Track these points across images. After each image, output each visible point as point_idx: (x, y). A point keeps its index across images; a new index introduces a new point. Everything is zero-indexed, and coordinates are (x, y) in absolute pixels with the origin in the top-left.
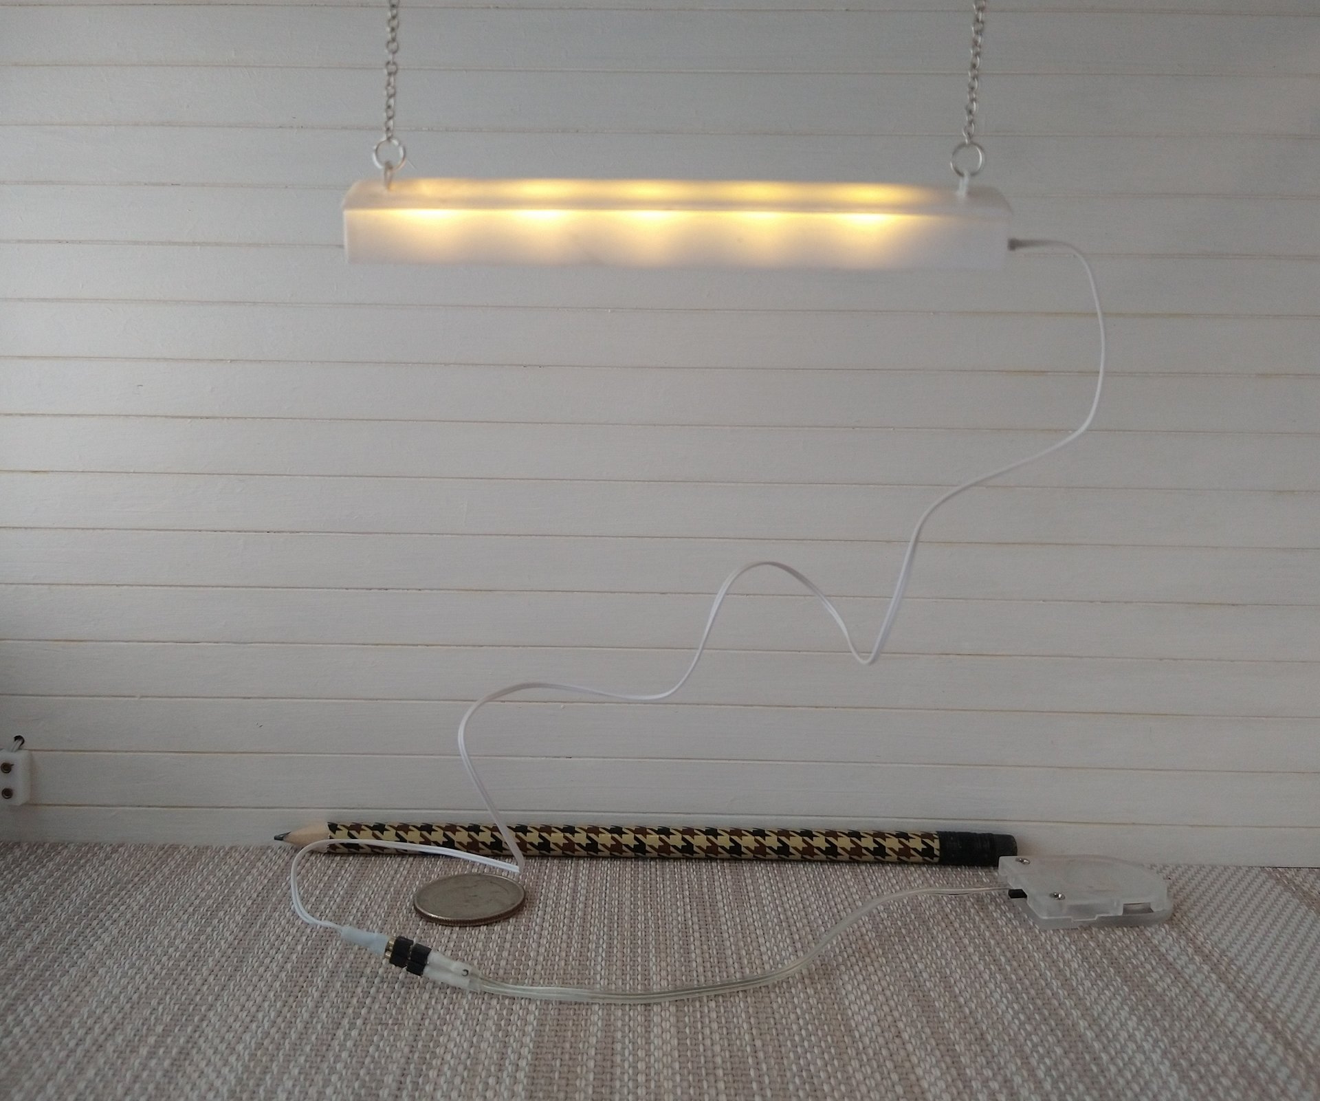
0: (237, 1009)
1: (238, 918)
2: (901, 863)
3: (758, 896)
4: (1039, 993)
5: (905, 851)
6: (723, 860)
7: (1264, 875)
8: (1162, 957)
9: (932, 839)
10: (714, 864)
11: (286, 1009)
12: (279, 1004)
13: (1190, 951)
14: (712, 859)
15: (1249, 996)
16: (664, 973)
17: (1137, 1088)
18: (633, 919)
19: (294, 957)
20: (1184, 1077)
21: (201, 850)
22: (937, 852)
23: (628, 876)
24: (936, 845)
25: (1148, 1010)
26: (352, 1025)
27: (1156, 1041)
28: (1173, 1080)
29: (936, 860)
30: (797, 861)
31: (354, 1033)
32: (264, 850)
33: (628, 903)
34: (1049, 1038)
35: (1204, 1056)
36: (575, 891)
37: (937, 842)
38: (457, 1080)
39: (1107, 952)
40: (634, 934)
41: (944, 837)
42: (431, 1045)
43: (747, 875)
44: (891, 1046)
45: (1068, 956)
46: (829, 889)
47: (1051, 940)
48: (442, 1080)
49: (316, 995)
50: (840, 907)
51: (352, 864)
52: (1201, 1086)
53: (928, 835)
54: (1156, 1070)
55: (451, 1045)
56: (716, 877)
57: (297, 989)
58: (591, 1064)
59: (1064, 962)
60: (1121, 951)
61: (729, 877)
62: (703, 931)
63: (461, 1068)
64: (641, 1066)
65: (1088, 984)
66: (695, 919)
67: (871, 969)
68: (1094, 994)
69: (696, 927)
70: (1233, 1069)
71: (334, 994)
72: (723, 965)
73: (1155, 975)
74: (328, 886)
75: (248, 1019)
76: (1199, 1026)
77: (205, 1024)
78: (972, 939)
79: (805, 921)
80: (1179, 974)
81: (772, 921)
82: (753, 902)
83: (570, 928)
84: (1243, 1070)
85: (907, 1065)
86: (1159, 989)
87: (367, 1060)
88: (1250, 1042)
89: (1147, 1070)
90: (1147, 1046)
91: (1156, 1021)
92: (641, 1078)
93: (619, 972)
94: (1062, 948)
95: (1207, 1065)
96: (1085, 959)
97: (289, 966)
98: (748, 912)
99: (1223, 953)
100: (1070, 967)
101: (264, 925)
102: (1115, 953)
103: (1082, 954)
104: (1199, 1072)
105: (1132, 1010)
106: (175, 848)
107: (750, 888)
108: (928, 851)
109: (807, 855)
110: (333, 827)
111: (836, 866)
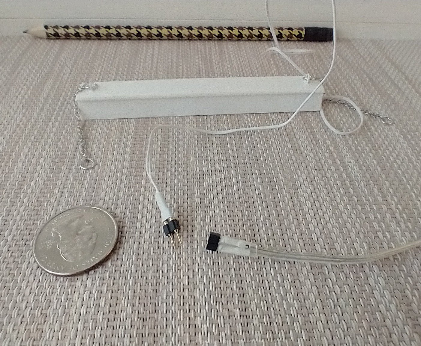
0: (5, 113)
1: (8, 69)
2: (288, 40)
3: (229, 56)
5: (291, 36)
6: (215, 40)
8: (393, 82)
9: (302, 30)
10: (211, 42)
11: (27, 113)
12: (24, 111)
13: (404, 78)
14: (210, 40)
17: (387, 143)
18: (177, 68)
20: (405, 138)
22: (303, 36)
23: (175, 48)
24: (303, 33)
25: (388, 106)
26: (56, 120)
28: (401, 139)
29: (302, 39)
30: (246, 40)
31: (57, 124)
32: (20, 37)
33: (175, 60)
34: (350, 119)
35: (412, 127)
36: (153, 55)
37: (304, 31)
38: (101, 146)
39: (371, 79)
41: (307, 29)
42: (90, 129)
43: (225, 47)
45: (356, 82)
46: (259, 53)
47: (348, 74)
48: (95, 146)
49: (41, 105)
51: (58, 43)
54: (394, 134)
55: (99, 129)
56: (212, 48)
57: (32, 103)
58: (159, 137)
59: (354, 84)
60: (376, 78)
61: (217, 48)
62: (207, 73)
63: (103, 140)
64: (181, 137)
65: (364, 94)
68: (367, 99)
69: (204, 71)
71: (48, 105)
73: (391, 90)
75: (10, 118)
76: (410, 113)
79: (249, 68)
80: (400, 89)
82: (227, 59)
83: (151, 73)
85: (292, 133)
86: (393, 97)
87: (62, 137)
89: (390, 134)
91: (392, 111)
92: (181, 143)
94: (353, 78)
95: (414, 132)
96: (362, 82)
97: (29, 92)
98: (225, 64)
100: (356, 86)
101: (19, 73)
102: (374, 79)
103: (361, 80)
104: (411, 135)
107: (226, 53)
108: (300, 36)
109: (250, 38)
110: (46, 27)
111: (261, 42)
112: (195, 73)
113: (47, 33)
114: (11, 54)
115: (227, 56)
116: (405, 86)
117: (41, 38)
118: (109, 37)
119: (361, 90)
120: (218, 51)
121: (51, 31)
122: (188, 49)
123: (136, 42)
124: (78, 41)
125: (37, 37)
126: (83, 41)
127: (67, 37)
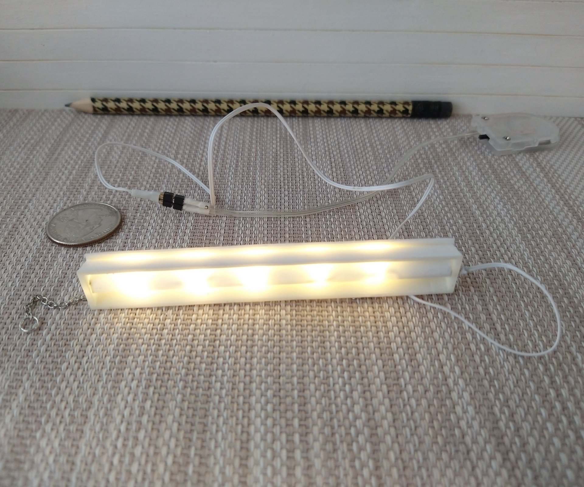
0: (43, 201)
1: (47, 150)
2: (390, 117)
3: (315, 137)
4: (454, 189)
5: (394, 112)
6: (299, 117)
7: (576, 122)
8: (520, 169)
9: (409, 105)
10: (294, 119)
11: (69, 201)
12: (65, 199)
13: (535, 165)
14: (293, 117)
15: (562, 191)
16: (263, 181)
18: (250, 150)
19: (74, 172)
20: (524, 237)
21: (30, 112)
22: (410, 112)
23: (249, 126)
24: (410, 108)
25: (509, 199)
27: (512, 216)
28: (518, 239)
29: (409, 116)
30: (337, 117)
32: (61, 111)
33: (247, 142)
35: (535, 225)
37: (411, 106)
38: (154, 241)
39: (491, 166)
40: (249, 159)
41: (416, 104)
42: (142, 221)
43: (311, 125)
44: (375, 220)
45: (471, 168)
46: (352, 133)
47: (463, 159)
48: (146, 241)
49: (85, 193)
50: (357, 143)
51: (107, 120)
52: (532, 242)
53: (406, 103)
55: (152, 221)
56: (294, 126)
57: (75, 190)
58: (223, 231)
60: (499, 165)
61: (301, 126)
62: (285, 157)
63: (156, 234)
64: (248, 232)
65: (479, 184)
66: (282, 150)
67: (369, 177)
68: (482, 189)
69: (282, 155)
70: (550, 233)
71: (93, 193)
72: (294, 176)
73: (515, 179)
74: (93, 132)
75: (49, 207)
76: (535, 208)
77: (27, 210)
78: (423, 159)
79: (338, 151)
80: (528, 178)
81: (321, 151)
82: (312, 140)
84: (555, 234)
85: (383, 230)
86: (516, 187)
88: (560, 217)
89: (506, 233)
90: (507, 219)
91: (513, 205)
93: (240, 181)
94: (469, 164)
96: (480, 170)
97: (71, 177)
99: (551, 167)
100: (471, 174)
101: (59, 154)
102: (496, 166)
105: (501, 199)
106: (16, 111)
107: (312, 132)
108: (406, 111)
109: (343, 114)
110: (93, 100)
111: (357, 120)
112: (271, 157)
113: (94, 108)
114: (50, 131)
115: (312, 136)
116: (535, 174)
117: (86, 113)
118: (168, 112)
119: (477, 179)
120: (301, 130)
121: (99, 105)
122: (265, 128)
123: (201, 119)
124: (131, 117)
125: (80, 112)
126: (137, 117)
127: (118, 111)
